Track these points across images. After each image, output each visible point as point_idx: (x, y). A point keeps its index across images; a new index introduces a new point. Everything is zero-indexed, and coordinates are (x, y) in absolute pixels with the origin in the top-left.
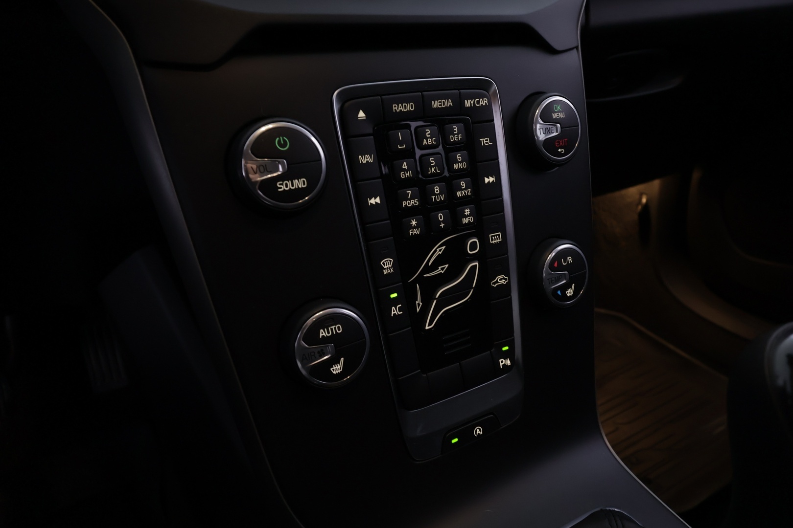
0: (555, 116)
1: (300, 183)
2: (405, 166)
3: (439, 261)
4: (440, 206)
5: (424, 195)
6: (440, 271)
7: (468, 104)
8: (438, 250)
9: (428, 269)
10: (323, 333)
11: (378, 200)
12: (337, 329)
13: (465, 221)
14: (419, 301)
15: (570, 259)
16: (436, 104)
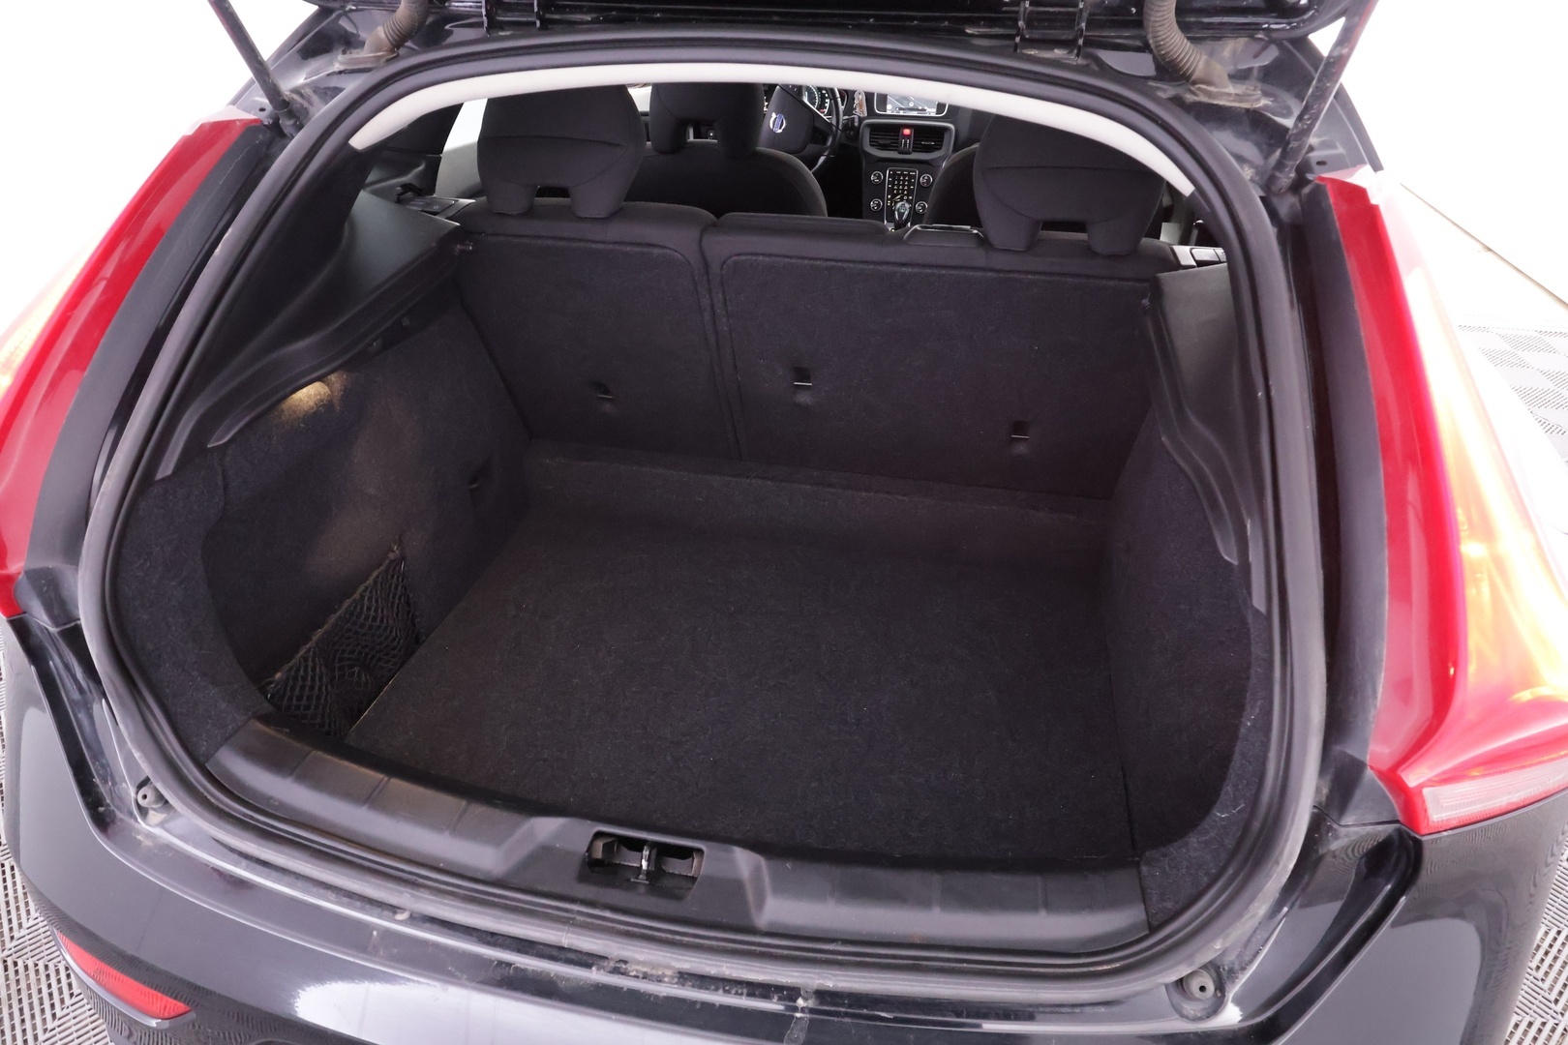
1: (878, 181)
10: (875, 203)
12: (877, 203)
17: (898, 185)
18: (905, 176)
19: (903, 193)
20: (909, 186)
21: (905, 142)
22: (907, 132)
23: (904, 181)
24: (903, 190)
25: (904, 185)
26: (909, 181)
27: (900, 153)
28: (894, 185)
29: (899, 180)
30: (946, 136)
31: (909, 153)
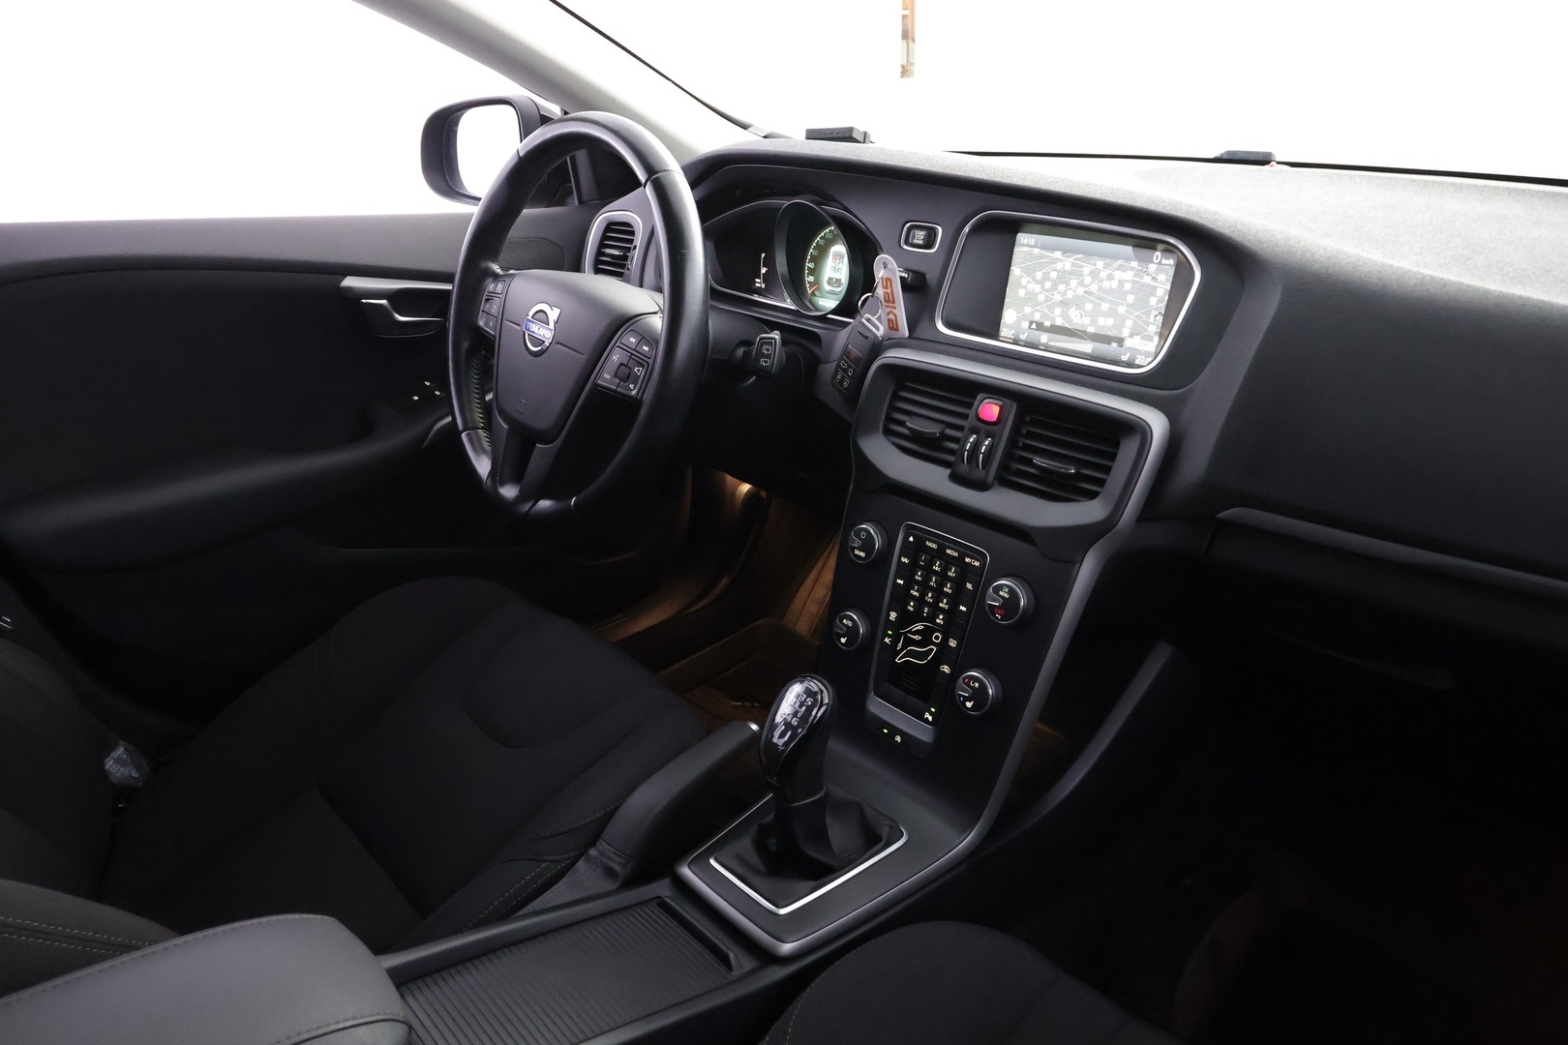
0: (1001, 593)
1: (862, 554)
2: (919, 574)
3: (917, 632)
4: (928, 604)
5: (923, 594)
6: (915, 637)
7: (967, 560)
8: (919, 627)
9: (910, 632)
10: (845, 621)
11: (902, 582)
12: (850, 624)
13: (938, 621)
14: (900, 644)
15: (977, 685)
16: (949, 551)
17: (924, 587)
18: (948, 562)
19: (932, 618)
20: (954, 600)
21: (976, 445)
22: (991, 410)
23: (943, 577)
24: (935, 610)
25: (939, 594)
26: (958, 584)
27: (956, 478)
28: (910, 582)
29: (928, 572)
30: (1127, 450)
31: (981, 486)
